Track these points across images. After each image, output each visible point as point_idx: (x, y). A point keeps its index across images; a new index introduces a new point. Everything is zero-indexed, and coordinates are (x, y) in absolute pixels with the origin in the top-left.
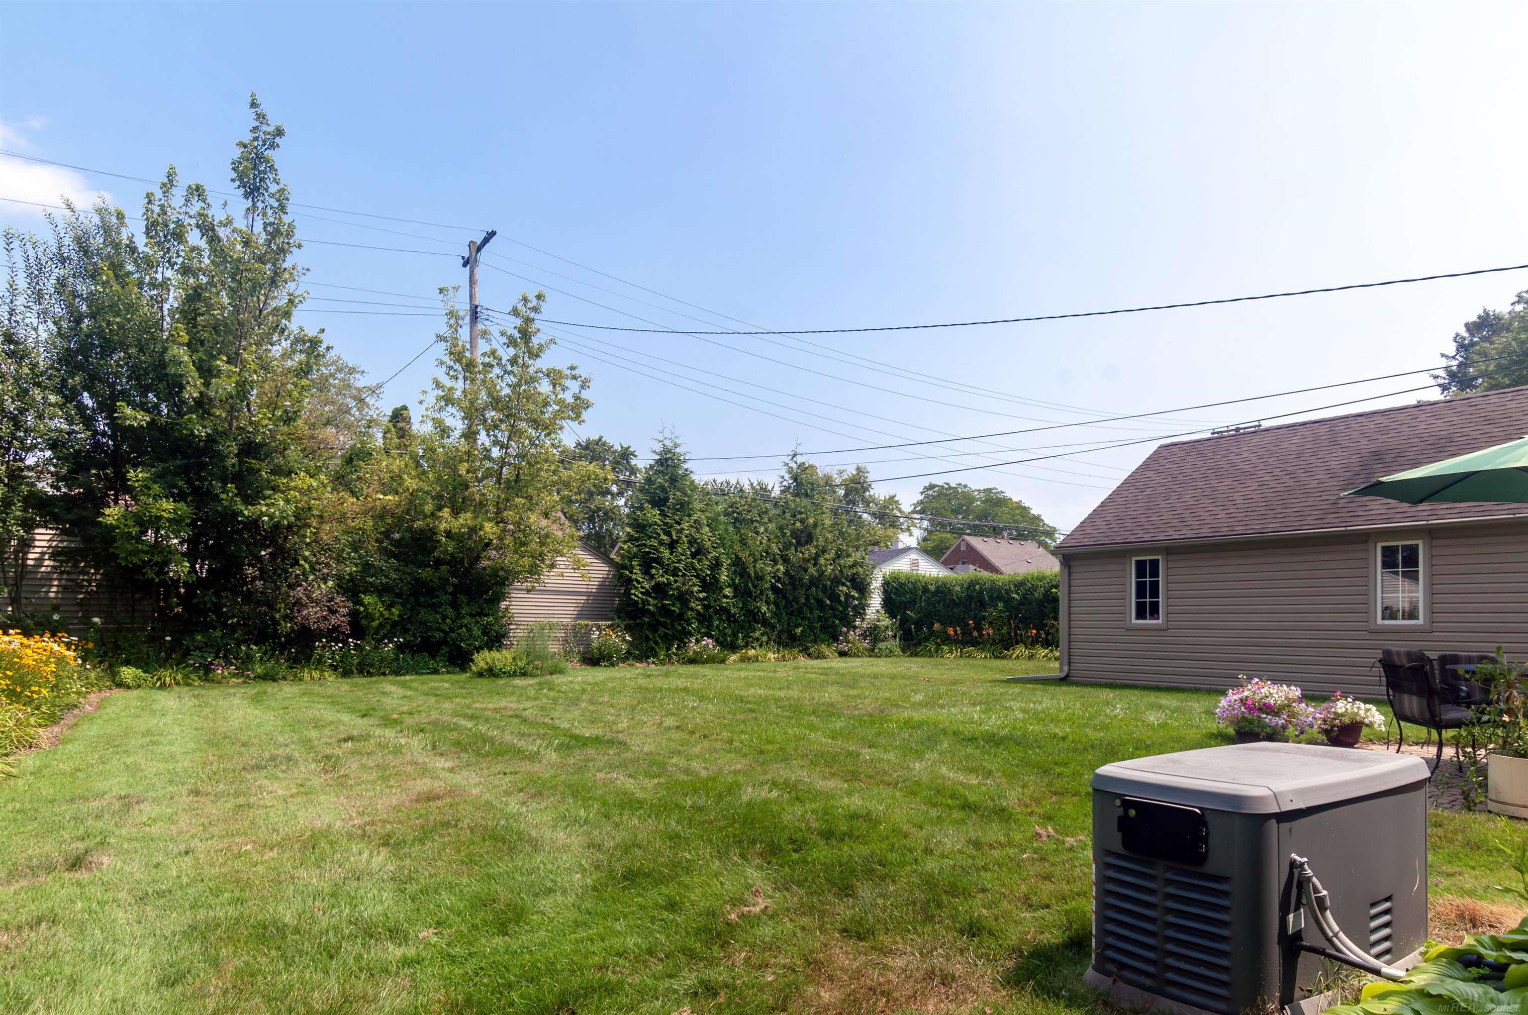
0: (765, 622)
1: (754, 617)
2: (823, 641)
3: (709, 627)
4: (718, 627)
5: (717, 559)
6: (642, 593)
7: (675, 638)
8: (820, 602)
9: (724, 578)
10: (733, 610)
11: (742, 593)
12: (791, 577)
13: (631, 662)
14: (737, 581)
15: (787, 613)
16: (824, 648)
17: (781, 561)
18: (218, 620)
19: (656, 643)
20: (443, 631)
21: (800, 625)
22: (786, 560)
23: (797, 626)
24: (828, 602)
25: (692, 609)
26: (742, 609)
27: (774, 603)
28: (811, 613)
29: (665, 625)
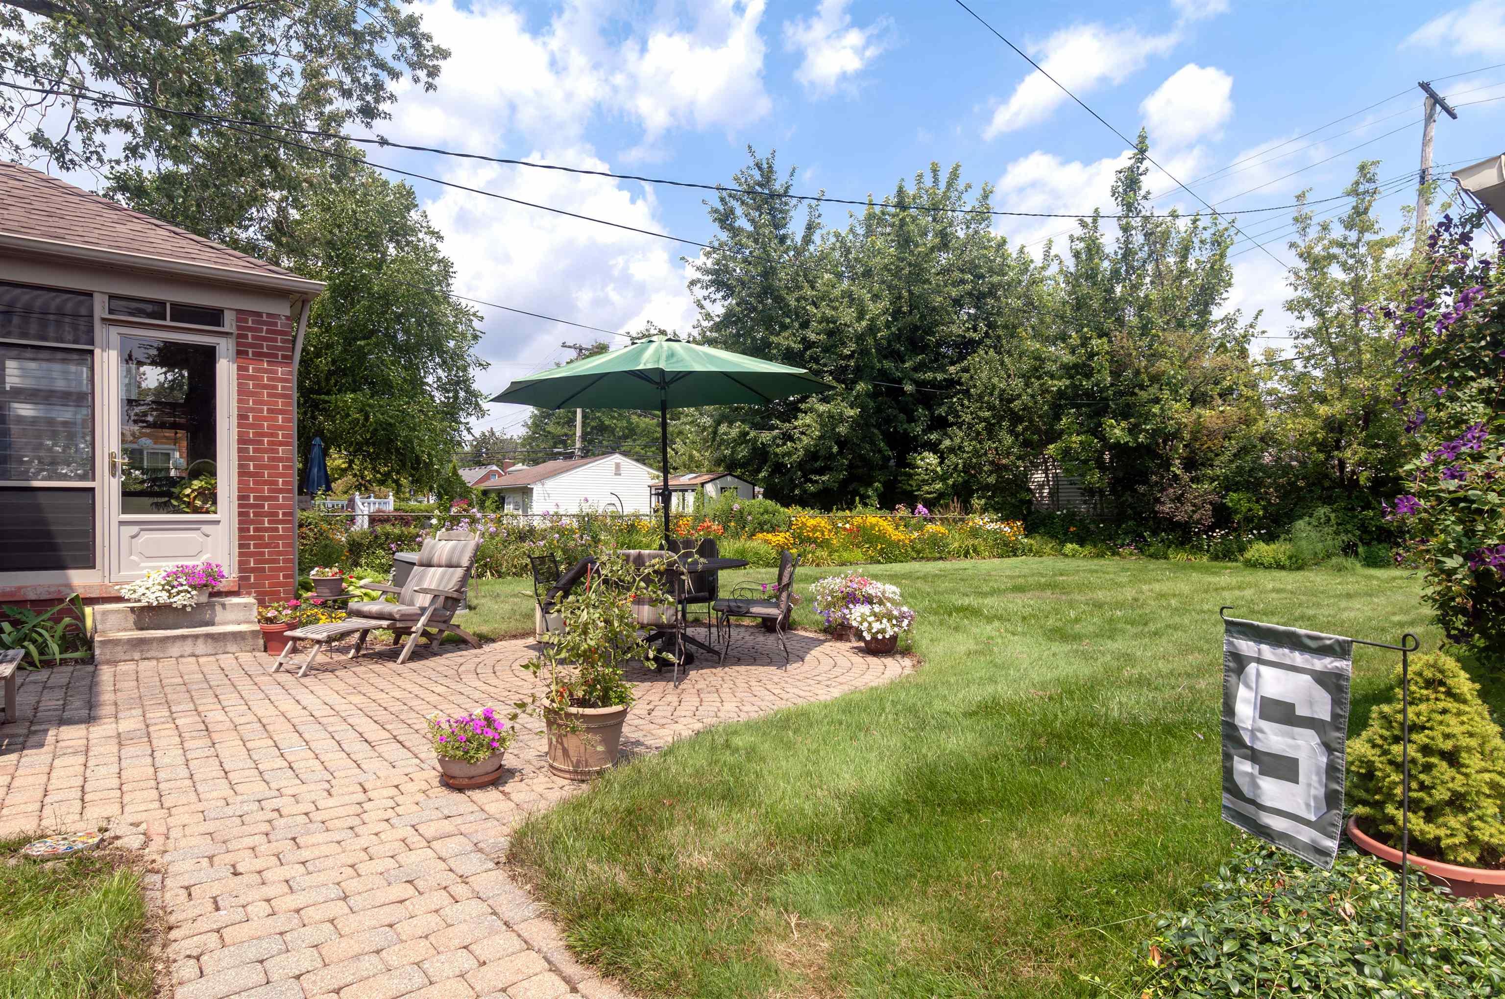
18: (1135, 513)
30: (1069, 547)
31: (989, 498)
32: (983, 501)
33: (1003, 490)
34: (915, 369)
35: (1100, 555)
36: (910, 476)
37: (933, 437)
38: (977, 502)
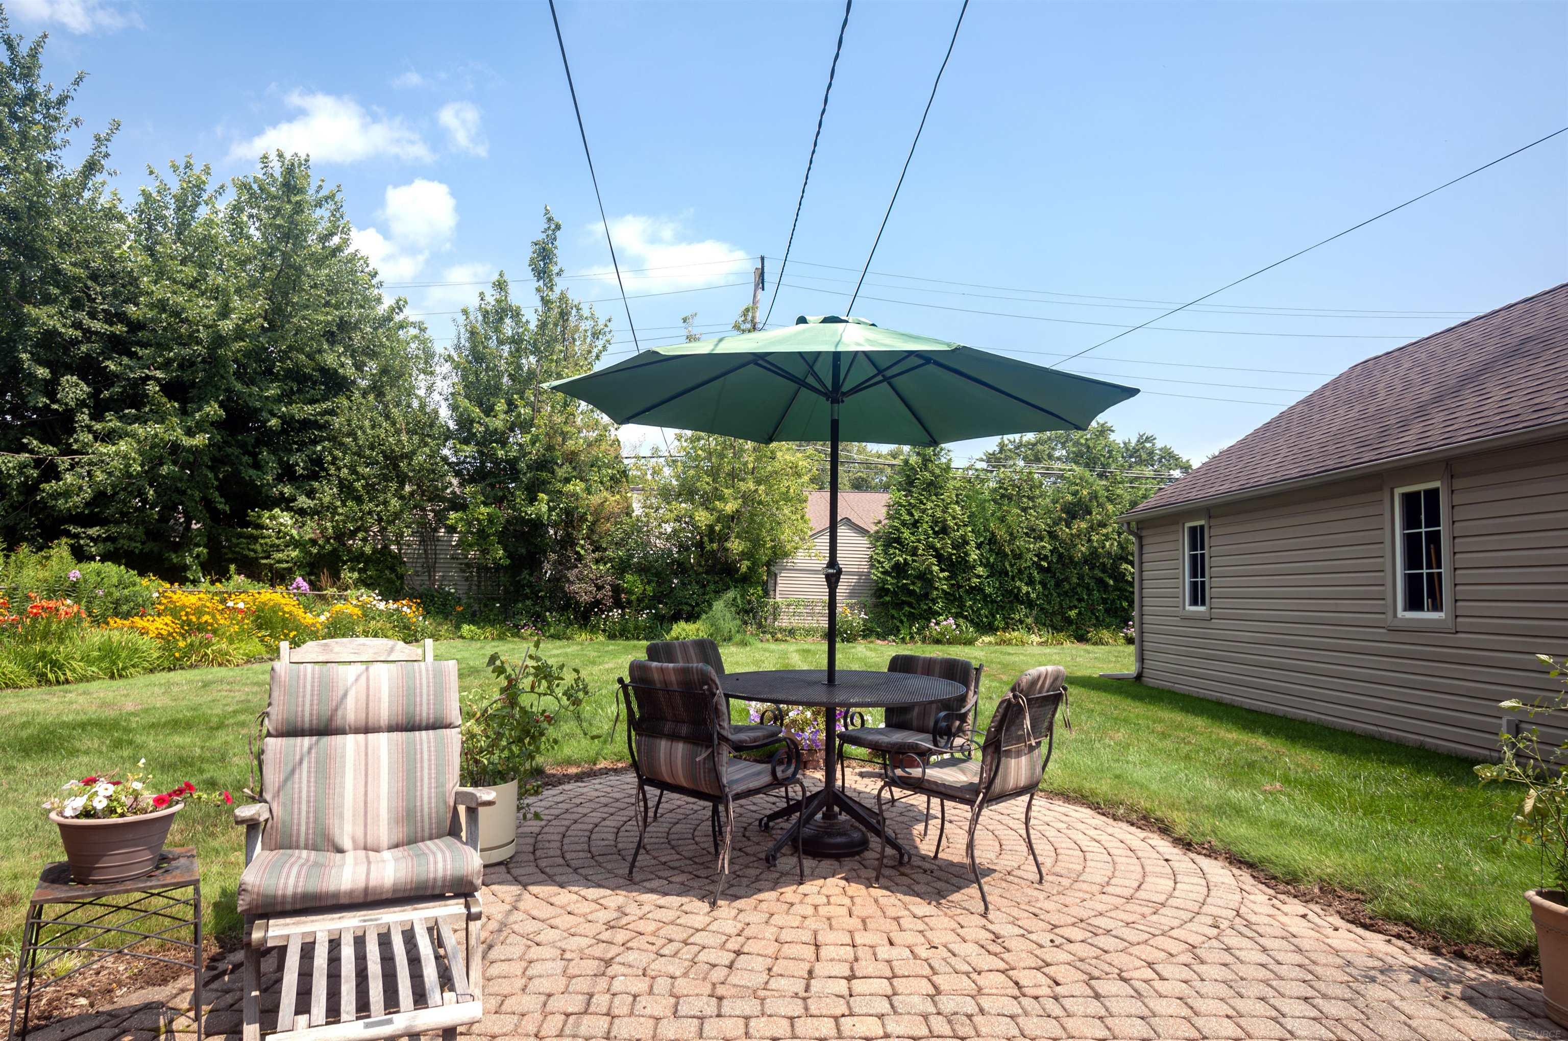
0: (1030, 604)
1: (1015, 598)
2: (1108, 627)
3: (962, 606)
4: (971, 607)
5: (963, 537)
6: (882, 573)
7: (921, 617)
8: (1100, 581)
9: (974, 556)
10: (988, 590)
11: (996, 572)
12: (1061, 556)
13: (872, 639)
14: (992, 560)
15: (1059, 595)
16: (1105, 634)
17: (1047, 539)
18: (532, 593)
19: (902, 622)
20: (691, 605)
21: (1076, 607)
22: (1052, 535)
23: (1071, 608)
24: (1111, 582)
25: (937, 589)
26: (998, 589)
27: (1040, 583)
28: (1089, 595)
29: (910, 605)
30: (466, 628)
31: (360, 571)
32: (356, 575)
33: (378, 562)
34: (278, 400)
35: (501, 637)
36: (255, 539)
37: (287, 490)
38: (349, 576)
